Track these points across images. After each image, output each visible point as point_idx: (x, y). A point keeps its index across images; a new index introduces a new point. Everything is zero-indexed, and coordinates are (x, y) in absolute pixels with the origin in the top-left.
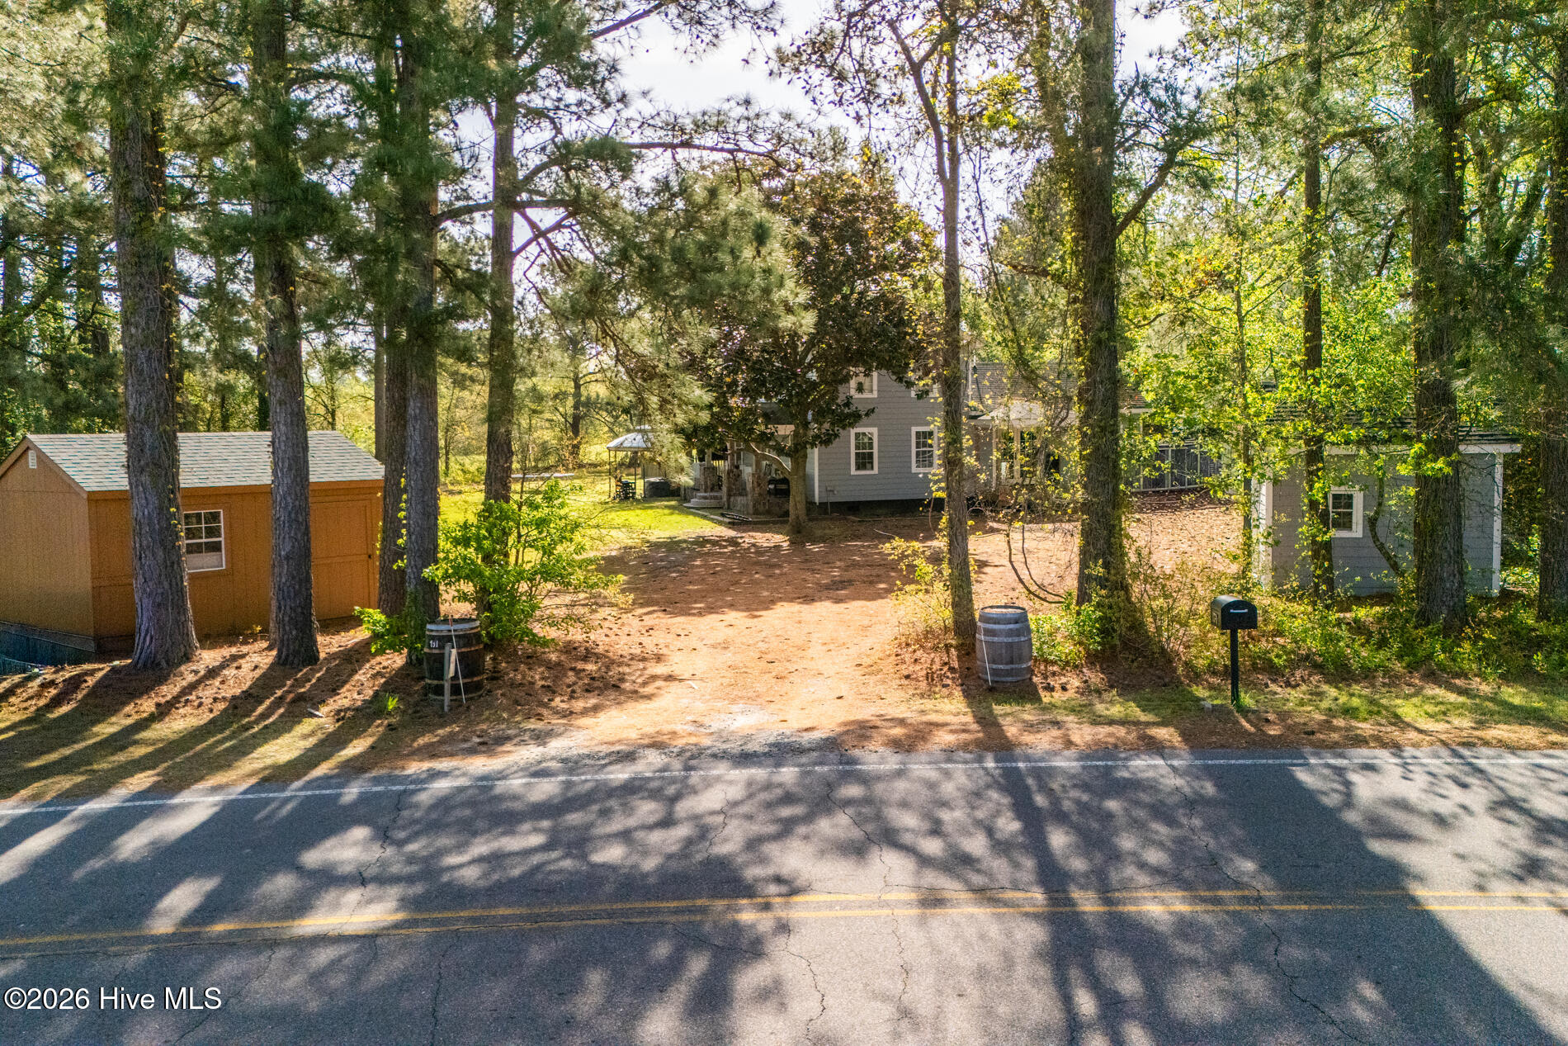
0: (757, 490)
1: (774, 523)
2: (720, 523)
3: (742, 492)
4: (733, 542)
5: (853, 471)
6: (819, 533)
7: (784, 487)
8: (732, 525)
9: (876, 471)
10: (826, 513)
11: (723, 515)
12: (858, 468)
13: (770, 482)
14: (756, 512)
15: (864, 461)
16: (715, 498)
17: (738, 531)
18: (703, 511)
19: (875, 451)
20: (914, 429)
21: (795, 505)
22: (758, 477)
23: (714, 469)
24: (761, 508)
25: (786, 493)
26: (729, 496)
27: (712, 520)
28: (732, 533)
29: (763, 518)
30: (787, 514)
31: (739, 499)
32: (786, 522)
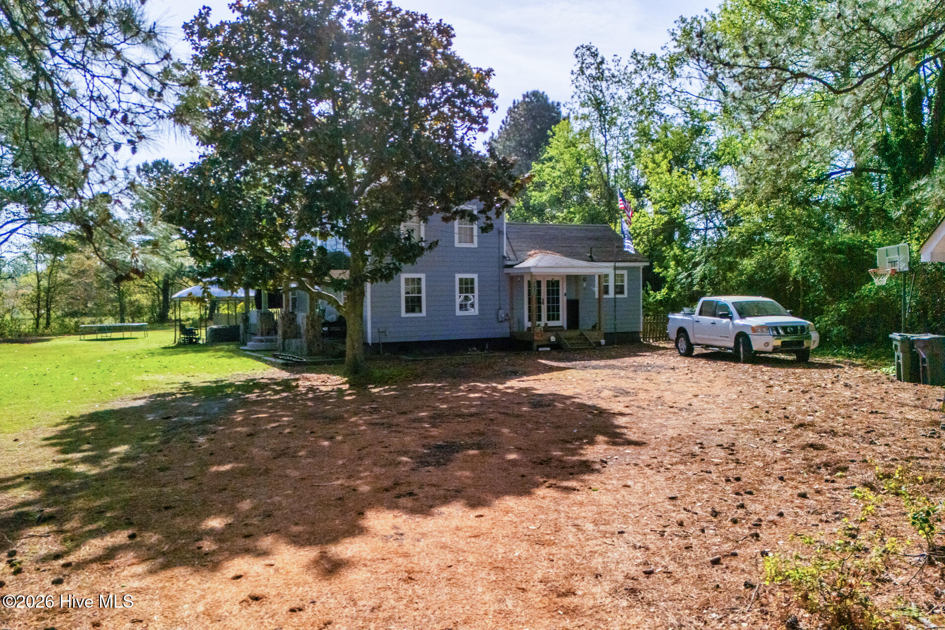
0: (311, 332)
1: (329, 363)
2: (273, 364)
3: (297, 335)
4: (286, 385)
5: (403, 314)
6: (377, 373)
7: (337, 329)
8: (285, 366)
9: (424, 313)
10: (378, 353)
11: (275, 356)
12: (407, 311)
13: (324, 325)
14: (310, 354)
15: (413, 304)
16: (271, 341)
17: (291, 372)
18: (257, 354)
19: (423, 295)
20: (458, 276)
21: (351, 347)
22: (313, 321)
23: (271, 315)
24: (315, 349)
25: (342, 335)
26: (284, 339)
27: (265, 362)
28: (285, 375)
29: (319, 359)
30: (342, 354)
31: (294, 341)
32: (343, 362)
